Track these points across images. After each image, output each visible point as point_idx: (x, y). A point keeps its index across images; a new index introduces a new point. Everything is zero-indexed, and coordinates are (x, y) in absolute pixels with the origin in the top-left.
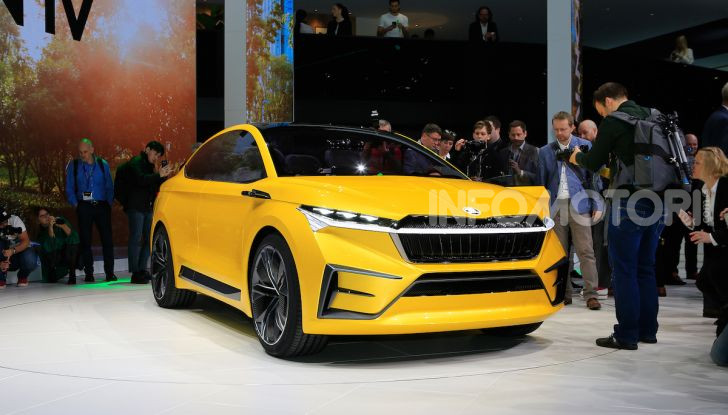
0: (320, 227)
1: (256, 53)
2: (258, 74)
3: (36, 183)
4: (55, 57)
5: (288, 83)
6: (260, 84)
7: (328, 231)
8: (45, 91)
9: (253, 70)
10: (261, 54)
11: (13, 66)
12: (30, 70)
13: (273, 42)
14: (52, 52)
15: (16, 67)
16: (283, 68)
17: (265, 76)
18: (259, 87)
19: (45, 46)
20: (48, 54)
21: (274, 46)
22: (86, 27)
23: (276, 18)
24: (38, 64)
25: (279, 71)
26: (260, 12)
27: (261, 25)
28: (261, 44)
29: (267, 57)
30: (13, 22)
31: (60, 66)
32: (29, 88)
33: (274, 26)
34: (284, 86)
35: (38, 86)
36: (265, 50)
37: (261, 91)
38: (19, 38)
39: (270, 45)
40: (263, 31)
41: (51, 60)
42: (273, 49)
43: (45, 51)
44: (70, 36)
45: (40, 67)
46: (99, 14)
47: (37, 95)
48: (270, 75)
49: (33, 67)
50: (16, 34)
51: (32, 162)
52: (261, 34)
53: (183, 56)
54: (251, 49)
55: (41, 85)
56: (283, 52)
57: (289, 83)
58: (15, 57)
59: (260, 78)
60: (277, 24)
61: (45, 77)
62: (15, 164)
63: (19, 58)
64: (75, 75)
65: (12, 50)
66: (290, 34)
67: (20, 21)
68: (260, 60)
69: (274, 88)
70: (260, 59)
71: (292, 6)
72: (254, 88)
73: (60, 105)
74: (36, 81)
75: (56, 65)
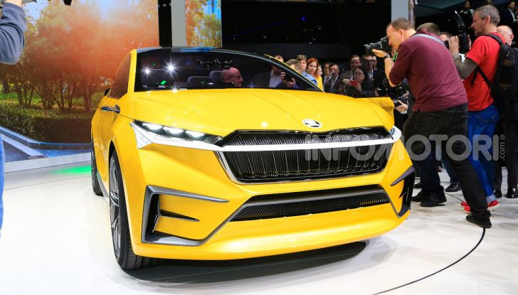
1: (193, 12)
2: (194, 26)
3: (40, 102)
4: (51, 17)
5: (217, 32)
6: (196, 32)
8: (44, 39)
9: (191, 23)
10: (197, 12)
12: (31, 25)
13: (206, 5)
14: (48, 13)
16: (214, 22)
17: (199, 27)
18: (196, 35)
19: (43, 8)
20: (45, 15)
21: (207, 7)
24: (38, 21)
25: (210, 24)
28: (196, 6)
29: (201, 14)
31: (54, 23)
32: (32, 37)
34: (214, 34)
35: (38, 37)
36: (200, 10)
37: (197, 37)
39: (203, 6)
41: (46, 18)
42: (206, 10)
43: (42, 12)
45: (39, 23)
47: (38, 43)
48: (203, 27)
49: (34, 23)
51: (36, 88)
53: (149, 17)
54: (188, 9)
55: (41, 35)
56: (213, 11)
57: (219, 33)
59: (196, 29)
61: (44, 30)
62: (23, 90)
64: (67, 28)
68: (196, 17)
69: (207, 35)
70: (196, 15)
72: (191, 35)
73: (56, 49)
74: (37, 33)
75: (52, 21)
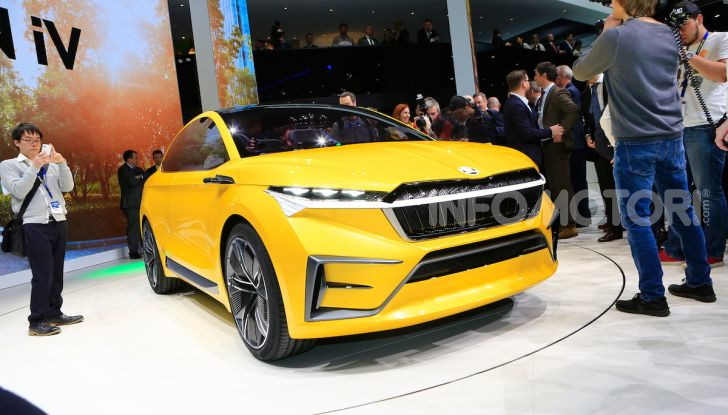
0: (295, 211)
1: (223, 67)
2: (226, 83)
4: (51, 85)
5: (252, 90)
6: (229, 91)
7: (305, 214)
8: (45, 114)
9: (223, 81)
10: (228, 67)
11: (10, 94)
12: (27, 97)
13: (236, 57)
14: (47, 81)
15: (13, 96)
16: (247, 78)
17: (232, 85)
18: (229, 94)
19: (40, 75)
20: (45, 83)
21: (238, 60)
22: (77, 57)
23: (237, 38)
24: (34, 92)
25: (244, 80)
26: (223, 33)
27: (224, 44)
28: (226, 59)
29: (232, 69)
30: (5, 56)
31: (56, 92)
32: (30, 112)
33: (235, 44)
34: (249, 92)
35: (37, 111)
36: (231, 64)
37: (231, 97)
38: (13, 70)
39: (234, 59)
40: (227, 49)
41: (45, 86)
42: (237, 63)
43: (40, 81)
44: (63, 66)
45: (37, 94)
46: (87, 47)
47: (38, 118)
48: (237, 84)
49: (30, 94)
50: (9, 67)
52: (226, 51)
53: (166, 77)
54: (218, 64)
55: (41, 109)
56: (245, 65)
57: (254, 90)
58: (11, 87)
59: (229, 86)
60: (238, 43)
61: (44, 102)
63: (16, 88)
64: (72, 98)
65: (8, 81)
66: (249, 51)
67: (11, 54)
68: (227, 73)
69: (241, 94)
70: (227, 71)
71: (248, 29)
72: (225, 95)
73: (62, 125)
74: (36, 106)
75: (53, 91)
